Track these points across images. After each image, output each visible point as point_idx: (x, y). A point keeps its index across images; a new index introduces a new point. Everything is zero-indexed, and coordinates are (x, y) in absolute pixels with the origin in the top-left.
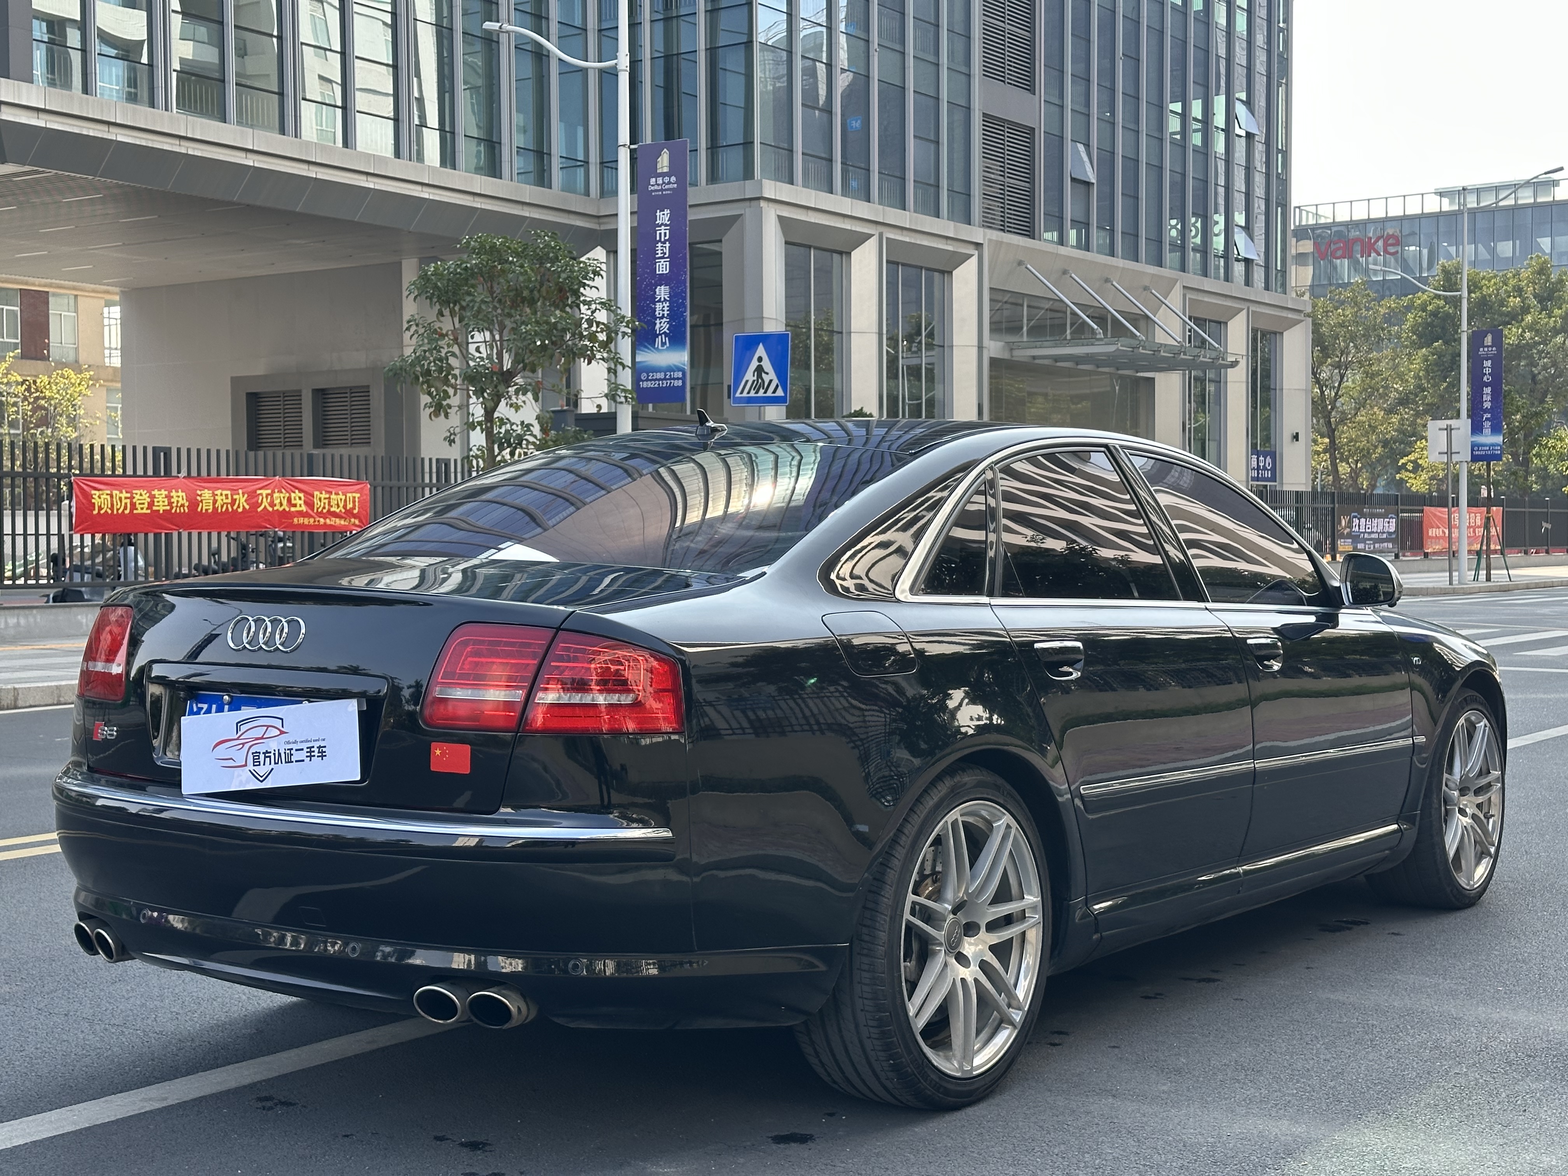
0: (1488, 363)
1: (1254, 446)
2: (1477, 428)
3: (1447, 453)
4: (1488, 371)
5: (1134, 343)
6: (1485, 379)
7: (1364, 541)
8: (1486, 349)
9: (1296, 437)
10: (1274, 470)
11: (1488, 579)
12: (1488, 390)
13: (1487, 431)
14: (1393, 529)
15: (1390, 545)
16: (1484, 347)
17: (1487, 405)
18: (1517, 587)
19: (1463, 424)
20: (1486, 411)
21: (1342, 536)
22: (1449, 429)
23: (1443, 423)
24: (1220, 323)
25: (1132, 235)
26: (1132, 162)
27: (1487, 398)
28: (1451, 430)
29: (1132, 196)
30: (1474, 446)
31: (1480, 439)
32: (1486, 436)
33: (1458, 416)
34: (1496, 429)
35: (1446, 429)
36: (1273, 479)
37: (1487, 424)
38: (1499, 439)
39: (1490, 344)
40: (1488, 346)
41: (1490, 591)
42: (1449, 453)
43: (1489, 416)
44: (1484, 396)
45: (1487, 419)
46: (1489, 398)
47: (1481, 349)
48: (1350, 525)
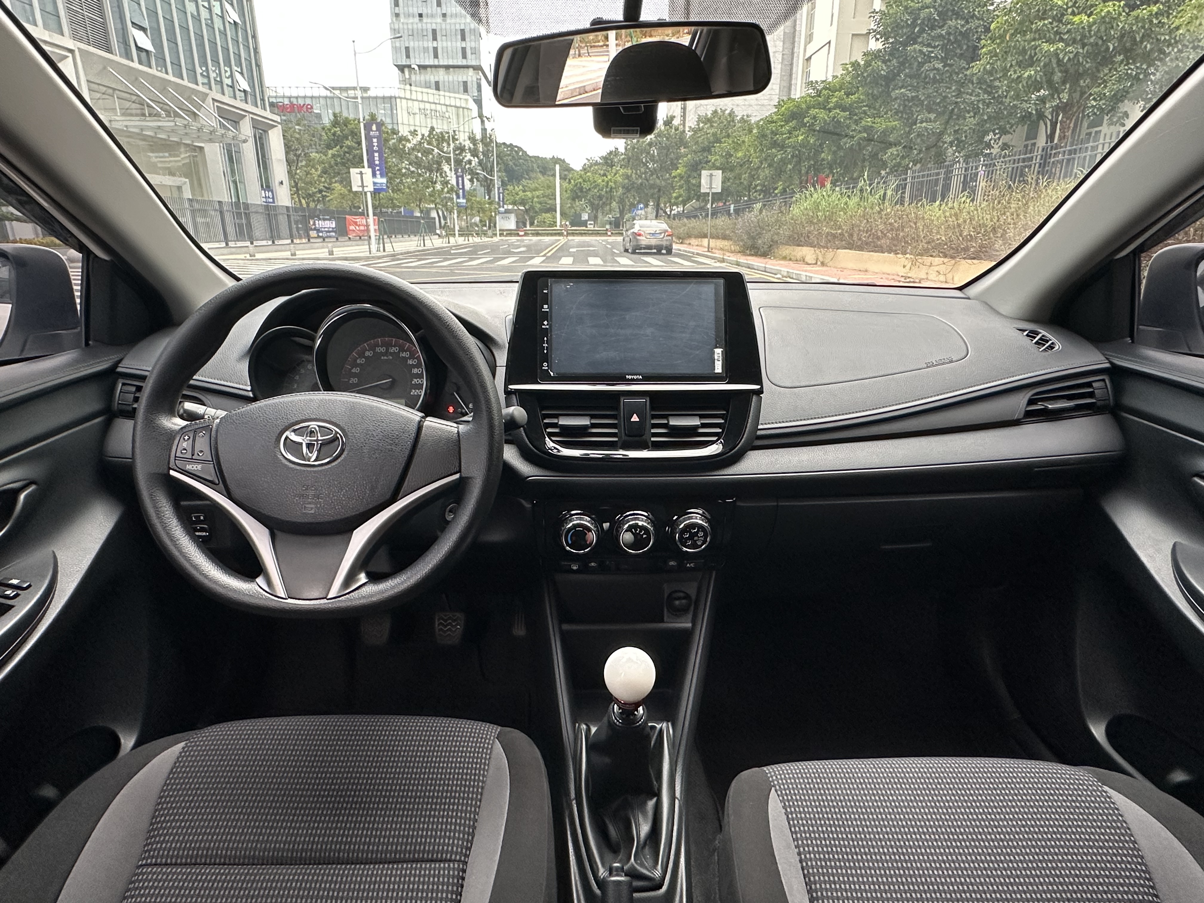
0: (375, 140)
1: (262, 186)
2: (374, 175)
3: (361, 186)
4: (375, 144)
5: (186, 123)
6: (375, 148)
7: (322, 232)
8: (374, 133)
9: (282, 183)
10: (273, 198)
11: (384, 250)
12: (376, 154)
13: (378, 176)
14: (334, 226)
15: (333, 234)
16: (372, 131)
17: (377, 162)
18: (398, 254)
19: (367, 171)
20: (377, 165)
21: (311, 229)
22: (361, 173)
23: (358, 170)
24: (235, 122)
25: (177, 64)
26: (170, 22)
27: (377, 158)
28: (363, 174)
29: (173, 41)
30: (375, 184)
31: (376, 180)
32: (378, 179)
33: (363, 167)
34: (382, 176)
36: (274, 202)
38: (384, 180)
40: (374, 131)
41: (387, 256)
42: (363, 186)
43: (379, 168)
44: (375, 158)
45: (377, 170)
47: (371, 133)
48: (314, 224)
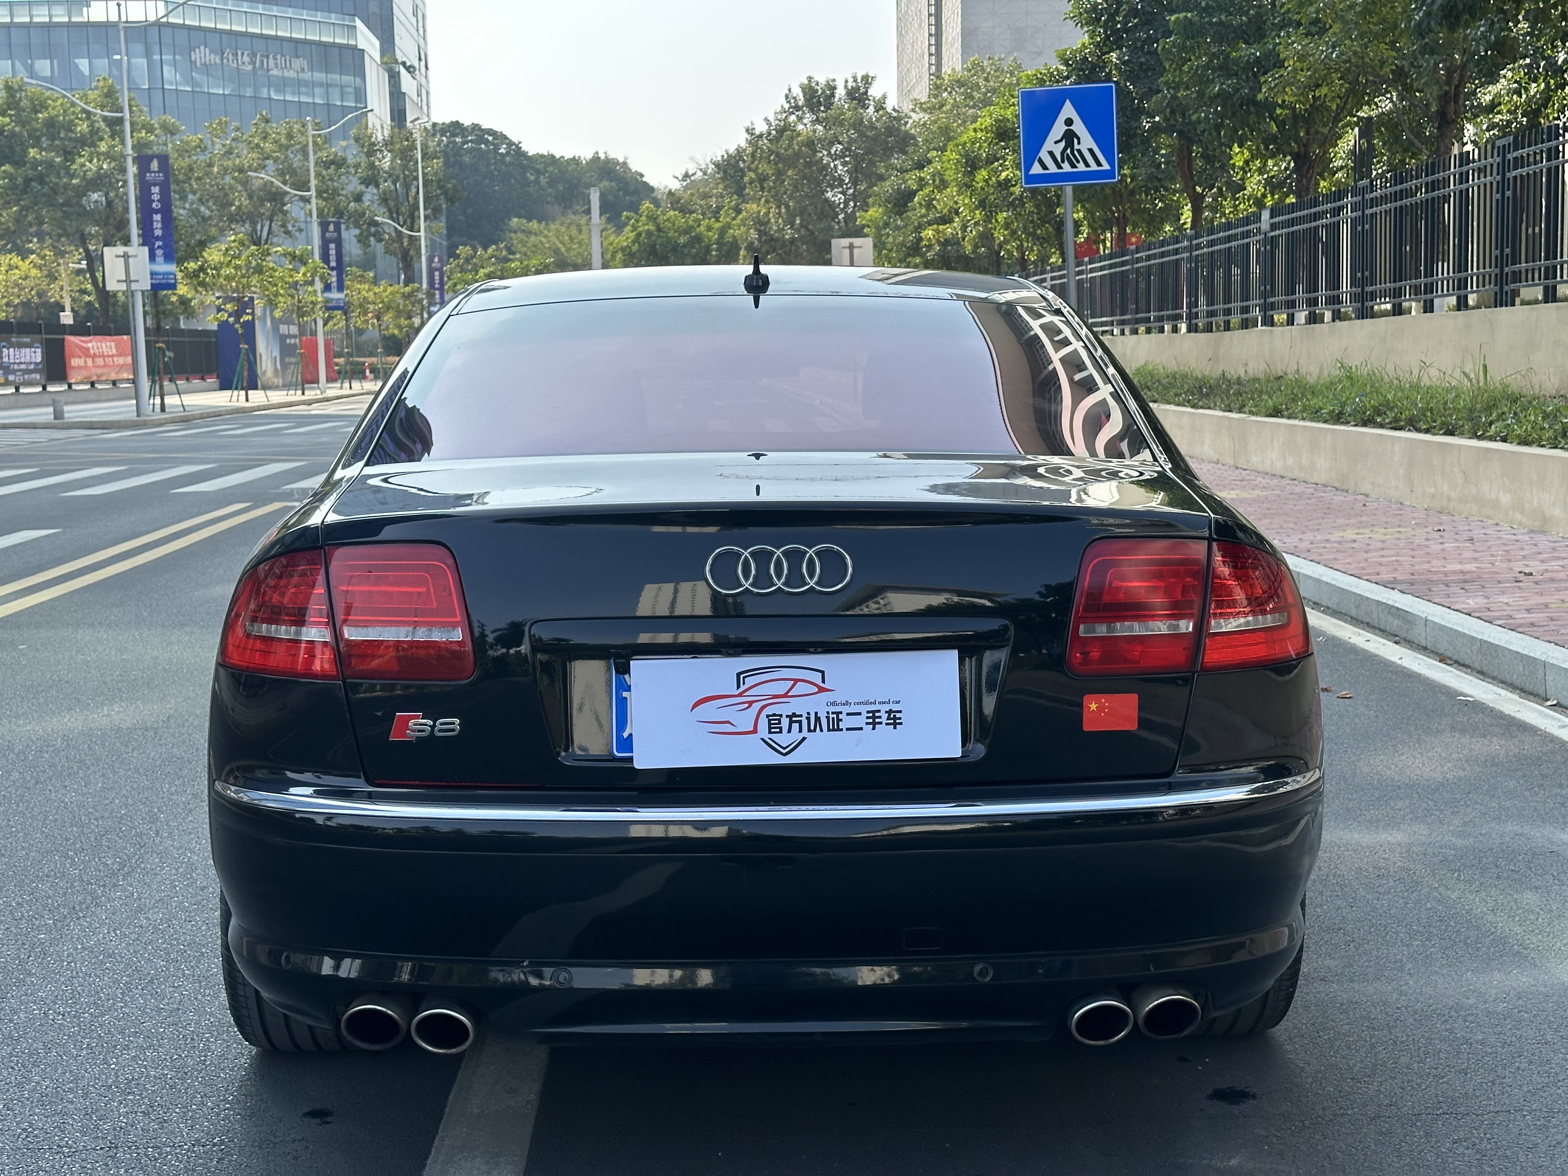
0: (156, 190)
2: (152, 257)
3: (125, 281)
4: (156, 197)
6: (154, 205)
7: (14, 372)
8: (153, 175)
11: (163, 408)
12: (157, 217)
13: (160, 259)
14: (39, 360)
15: (38, 376)
16: (151, 172)
17: (158, 232)
18: (194, 418)
19: (138, 251)
20: (158, 238)
23: (120, 249)
27: (158, 225)
28: (129, 257)
30: (152, 274)
31: (155, 268)
32: (159, 264)
34: (168, 258)
35: (123, 256)
37: (159, 252)
39: (156, 169)
40: (155, 172)
42: (128, 281)
43: (161, 243)
44: (155, 223)
45: (159, 247)
46: (160, 225)
47: (148, 175)
